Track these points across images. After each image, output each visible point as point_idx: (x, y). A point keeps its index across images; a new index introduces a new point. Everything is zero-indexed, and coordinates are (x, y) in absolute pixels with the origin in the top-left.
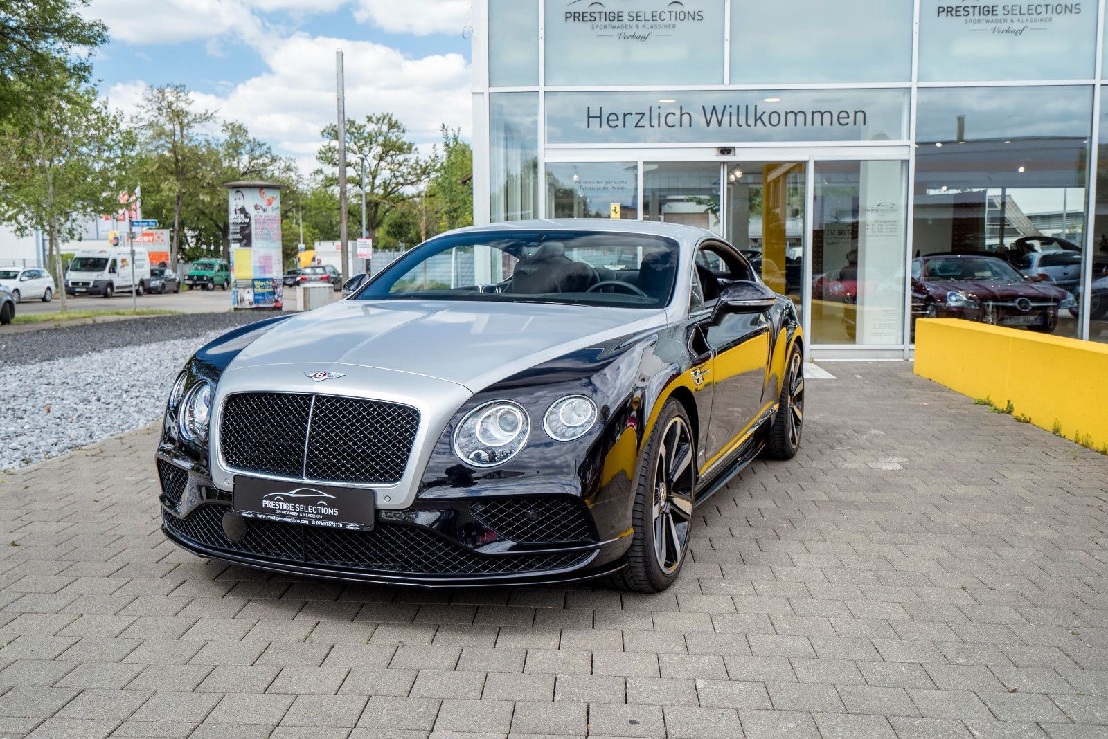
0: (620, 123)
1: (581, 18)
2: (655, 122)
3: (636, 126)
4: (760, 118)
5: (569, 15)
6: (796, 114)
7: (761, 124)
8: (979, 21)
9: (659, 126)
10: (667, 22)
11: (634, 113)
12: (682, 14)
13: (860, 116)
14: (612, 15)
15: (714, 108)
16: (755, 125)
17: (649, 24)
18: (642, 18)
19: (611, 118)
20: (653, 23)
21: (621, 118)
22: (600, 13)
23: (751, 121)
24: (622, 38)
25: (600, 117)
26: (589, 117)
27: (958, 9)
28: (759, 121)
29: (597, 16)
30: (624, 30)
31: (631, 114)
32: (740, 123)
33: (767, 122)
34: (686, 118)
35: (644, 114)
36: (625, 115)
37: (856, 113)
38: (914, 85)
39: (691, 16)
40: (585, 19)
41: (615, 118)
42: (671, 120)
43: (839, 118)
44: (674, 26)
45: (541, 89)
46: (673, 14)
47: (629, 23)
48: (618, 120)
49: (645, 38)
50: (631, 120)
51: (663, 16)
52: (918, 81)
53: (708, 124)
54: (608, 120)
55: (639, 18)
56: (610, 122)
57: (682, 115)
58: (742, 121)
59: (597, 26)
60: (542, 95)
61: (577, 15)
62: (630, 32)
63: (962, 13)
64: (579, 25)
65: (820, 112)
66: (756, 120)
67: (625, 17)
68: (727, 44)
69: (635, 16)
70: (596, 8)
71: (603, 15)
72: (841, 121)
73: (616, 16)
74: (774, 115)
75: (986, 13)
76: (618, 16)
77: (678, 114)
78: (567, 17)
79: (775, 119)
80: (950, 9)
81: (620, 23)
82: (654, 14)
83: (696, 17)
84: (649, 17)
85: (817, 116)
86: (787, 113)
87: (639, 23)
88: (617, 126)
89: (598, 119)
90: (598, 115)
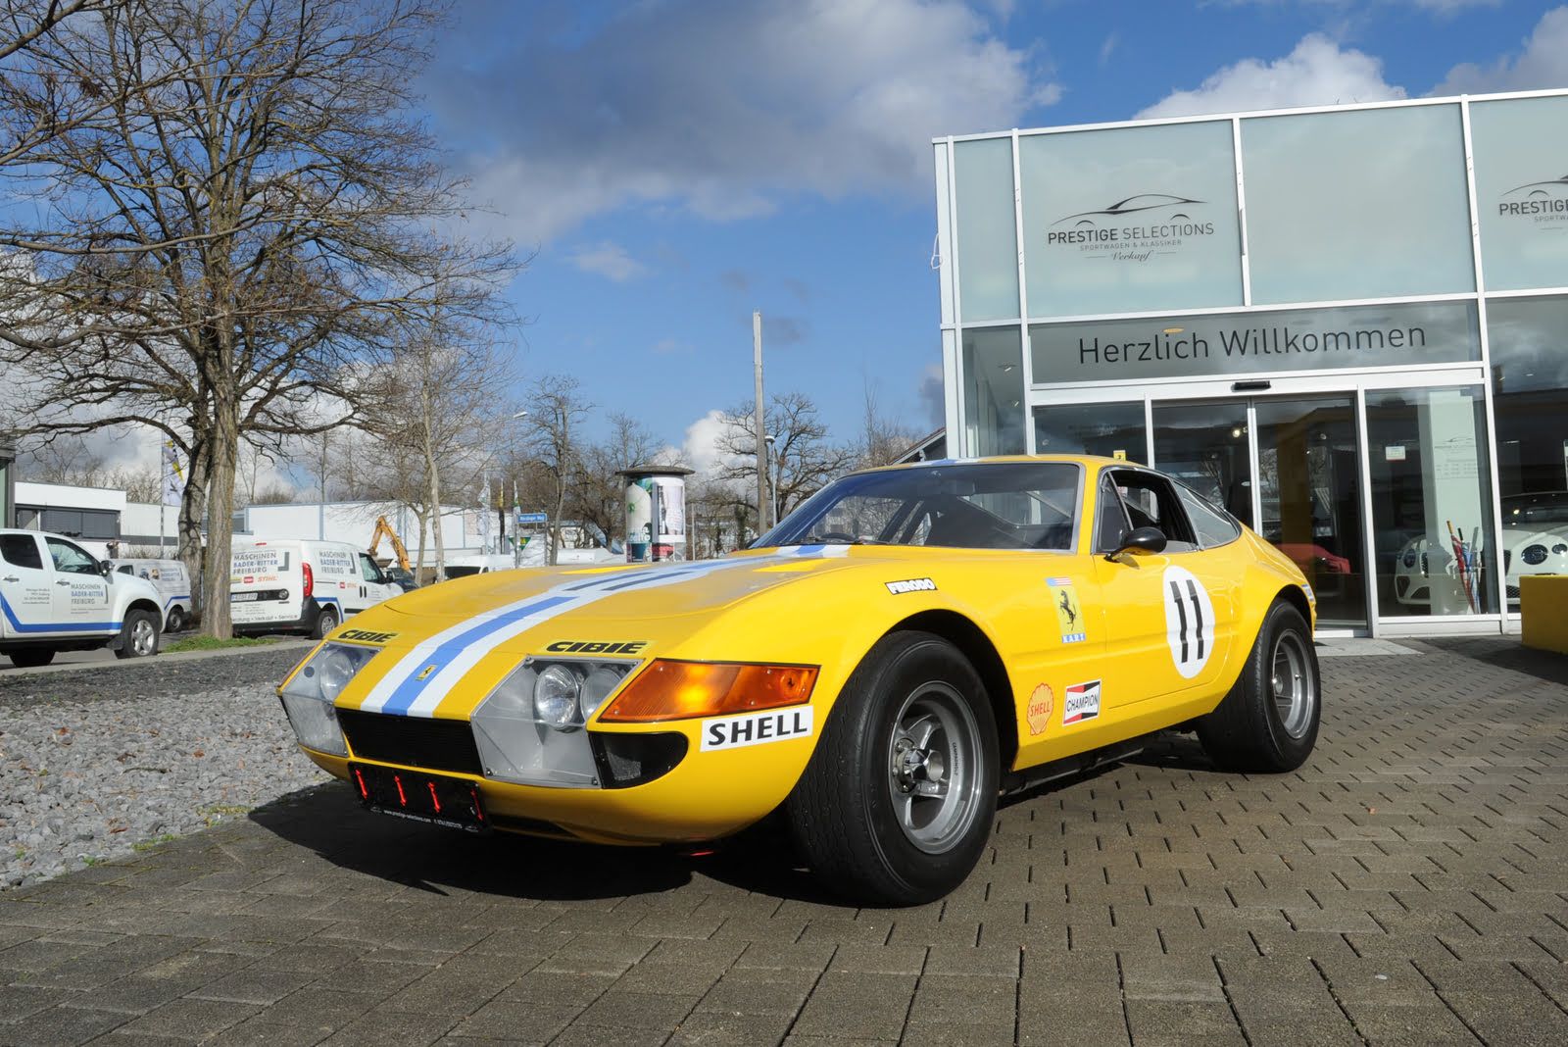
0: (1121, 356)
1: (1067, 239)
2: (1163, 353)
3: (1140, 359)
4: (1292, 342)
5: (1052, 236)
6: (1337, 337)
7: (1295, 350)
8: (1552, 218)
9: (1168, 357)
10: (1170, 238)
11: (1136, 343)
12: (1188, 230)
13: (1416, 335)
14: (1103, 233)
15: (1235, 333)
16: (1287, 351)
17: (1149, 241)
18: (1140, 235)
19: (1110, 350)
20: (1154, 240)
21: (1121, 351)
22: (1090, 232)
23: (1282, 346)
24: (1117, 259)
25: (1096, 350)
26: (1082, 351)
27: (1524, 205)
28: (1292, 346)
29: (1086, 235)
30: (1118, 251)
31: (1133, 345)
32: (1268, 349)
33: (1300, 346)
34: (1200, 347)
35: (1149, 344)
36: (1126, 347)
37: (1411, 331)
38: (1481, 296)
39: (1199, 230)
40: (1072, 240)
41: (1115, 350)
42: (1183, 350)
43: (1390, 338)
44: (1179, 242)
45: (1024, 322)
46: (1177, 230)
47: (1127, 242)
48: (1117, 352)
49: (1143, 257)
50: (1134, 352)
51: (1165, 232)
52: (1485, 291)
53: (1229, 353)
54: (1106, 353)
55: (1136, 236)
56: (1110, 357)
57: (1195, 343)
58: (1270, 347)
59: (1086, 247)
60: (1025, 330)
61: (1062, 236)
62: (1126, 251)
63: (1530, 210)
64: (1066, 247)
65: (1366, 332)
66: (1287, 346)
67: (1120, 235)
68: (1245, 258)
69: (1131, 232)
70: (1085, 227)
71: (1093, 235)
72: (1394, 341)
73: (1109, 234)
74: (1309, 337)
75: (1560, 208)
76: (1112, 235)
77: (1191, 343)
78: (1050, 239)
79: (1310, 342)
80: (1514, 206)
81: (1114, 242)
82: (1154, 230)
83: (1205, 230)
84: (1148, 233)
85: (1364, 338)
86: (1325, 336)
87: (1138, 242)
88: (1116, 360)
89: (1094, 353)
90: (1094, 348)
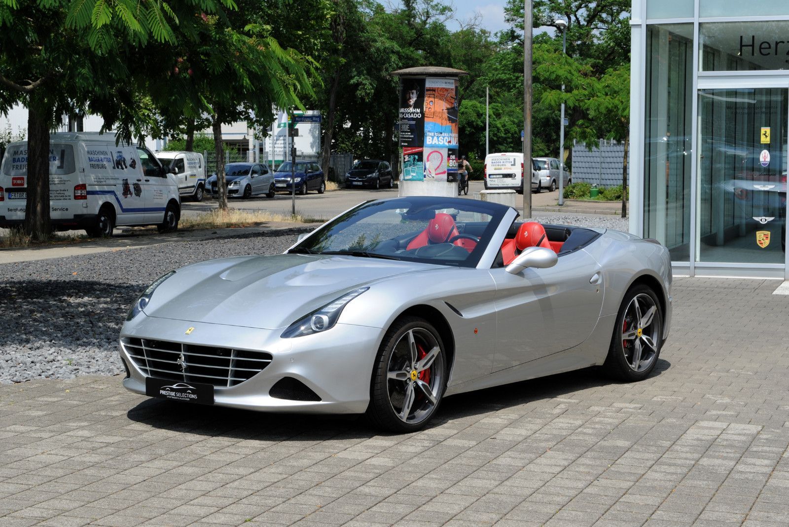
0: (772, 51)
3: (787, 54)
11: (786, 43)
19: (766, 45)
21: (773, 46)
25: (753, 46)
26: (742, 46)
31: (783, 42)
36: (777, 43)
41: (768, 46)
45: (696, 21)
48: (770, 47)
50: (784, 48)
54: (761, 48)
56: (762, 50)
60: (696, 27)
88: (769, 54)
89: (751, 48)
90: (751, 44)
